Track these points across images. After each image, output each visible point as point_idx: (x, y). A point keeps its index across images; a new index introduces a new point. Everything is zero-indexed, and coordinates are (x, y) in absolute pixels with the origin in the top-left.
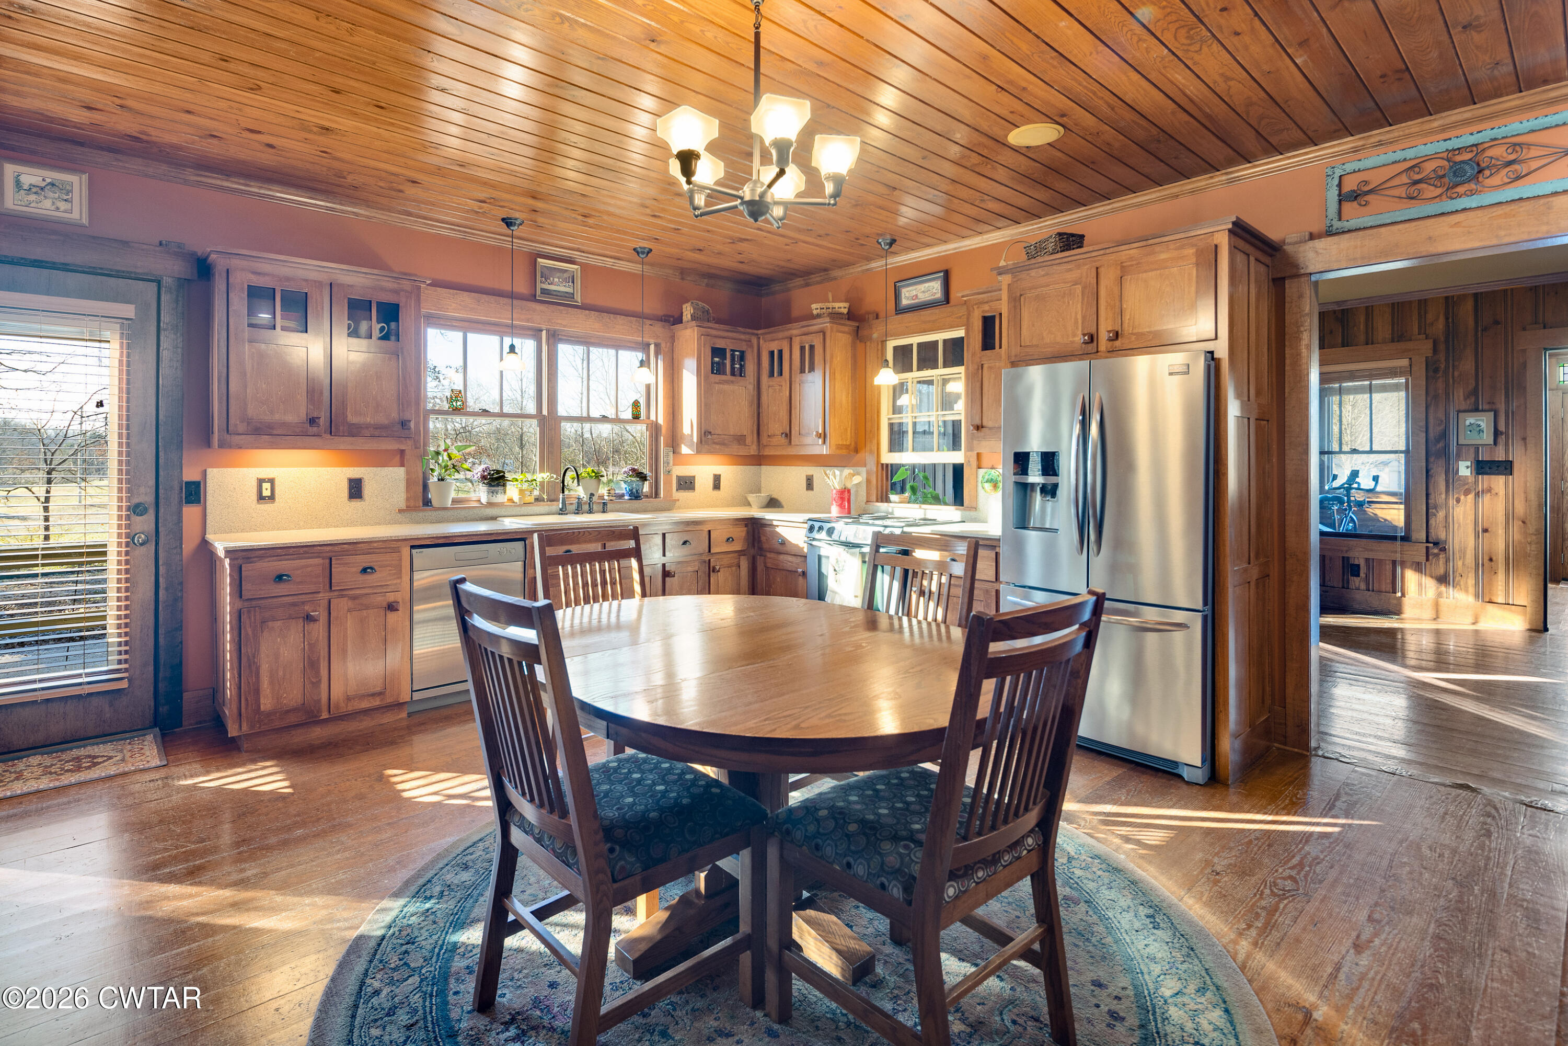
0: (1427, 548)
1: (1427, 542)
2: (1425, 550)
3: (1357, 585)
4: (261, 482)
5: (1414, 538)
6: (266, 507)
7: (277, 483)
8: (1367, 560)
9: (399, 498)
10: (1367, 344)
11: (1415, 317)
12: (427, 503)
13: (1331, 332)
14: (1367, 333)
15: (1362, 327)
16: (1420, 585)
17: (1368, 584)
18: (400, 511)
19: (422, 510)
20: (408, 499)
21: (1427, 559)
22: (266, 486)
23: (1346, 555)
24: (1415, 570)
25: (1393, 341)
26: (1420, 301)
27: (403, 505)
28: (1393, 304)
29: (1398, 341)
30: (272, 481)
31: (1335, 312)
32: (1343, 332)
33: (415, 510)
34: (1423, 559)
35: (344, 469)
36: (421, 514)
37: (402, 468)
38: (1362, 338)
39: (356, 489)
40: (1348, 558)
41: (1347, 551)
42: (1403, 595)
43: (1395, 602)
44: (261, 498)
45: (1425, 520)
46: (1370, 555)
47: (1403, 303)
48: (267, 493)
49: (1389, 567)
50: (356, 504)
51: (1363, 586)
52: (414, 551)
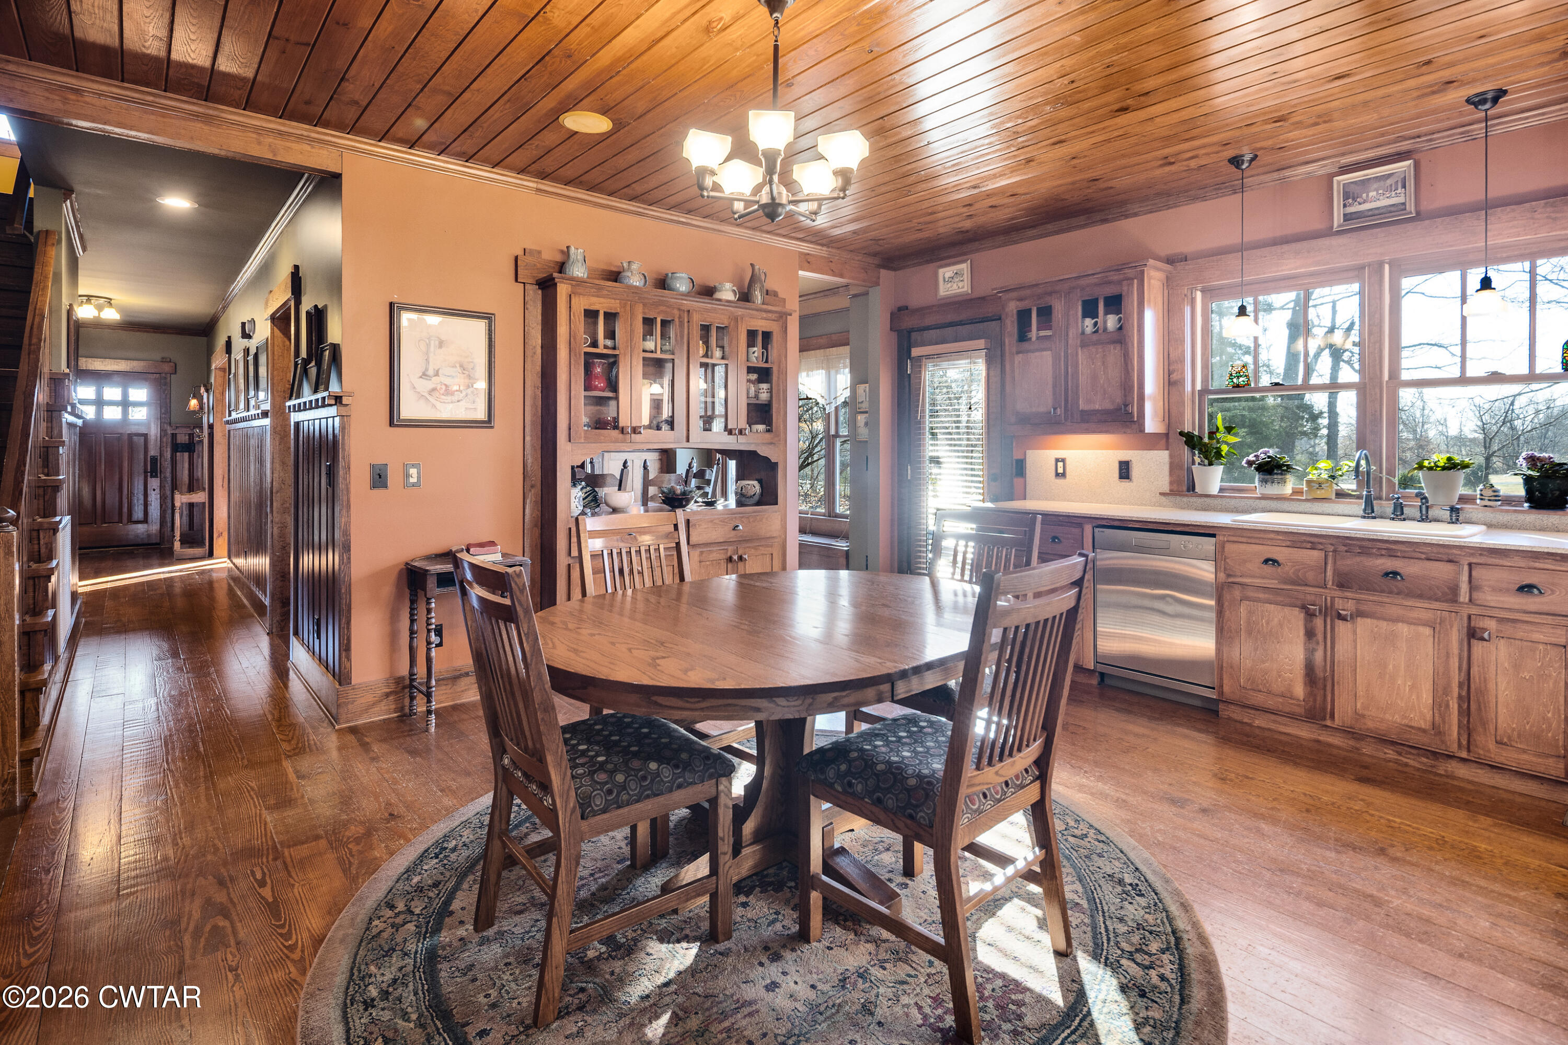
4: (1057, 460)
6: (1060, 481)
7: (1068, 462)
9: (1164, 483)
12: (1192, 487)
18: (1161, 494)
19: (1186, 496)
20: (1171, 483)
22: (1060, 464)
27: (1166, 489)
30: (1063, 460)
33: (1180, 495)
35: (1116, 452)
36: (1185, 499)
37: (1167, 452)
39: (1125, 471)
44: (1057, 475)
48: (1060, 470)
50: (1125, 484)
52: (1096, 530)
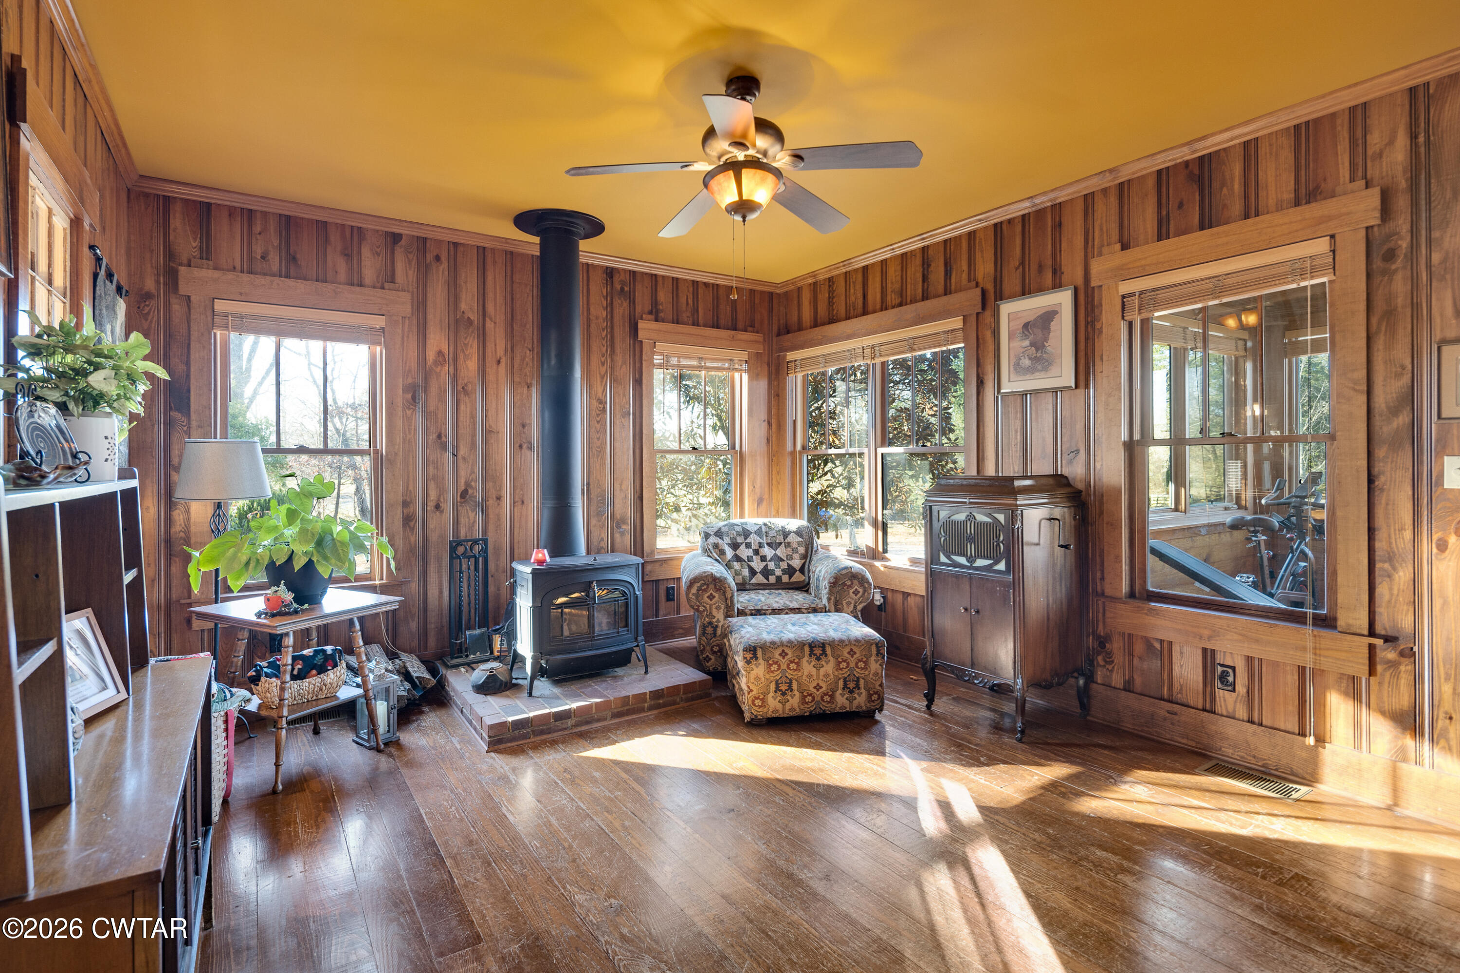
0: (1372, 648)
1: (1372, 633)
2: (1366, 651)
3: (1230, 708)
5: (1341, 623)
8: (1249, 660)
10: (1247, 216)
11: (1343, 146)
13: (1181, 205)
14: (1246, 197)
15: (1236, 186)
16: (1357, 726)
17: (1251, 709)
21: (1372, 672)
23: (1209, 646)
24: (1346, 694)
25: (1297, 203)
26: (1353, 110)
28: (1297, 127)
29: (1308, 202)
31: (1187, 164)
32: (1202, 201)
34: (1362, 670)
38: (1236, 207)
40: (1213, 651)
41: (1210, 638)
42: (1321, 740)
43: (1304, 755)
45: (1366, 587)
46: (1256, 652)
47: (1317, 121)
49: (1292, 678)
51: (1242, 712)
